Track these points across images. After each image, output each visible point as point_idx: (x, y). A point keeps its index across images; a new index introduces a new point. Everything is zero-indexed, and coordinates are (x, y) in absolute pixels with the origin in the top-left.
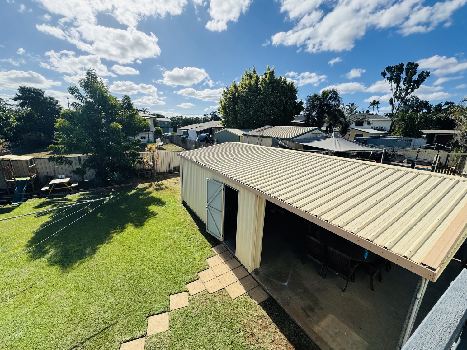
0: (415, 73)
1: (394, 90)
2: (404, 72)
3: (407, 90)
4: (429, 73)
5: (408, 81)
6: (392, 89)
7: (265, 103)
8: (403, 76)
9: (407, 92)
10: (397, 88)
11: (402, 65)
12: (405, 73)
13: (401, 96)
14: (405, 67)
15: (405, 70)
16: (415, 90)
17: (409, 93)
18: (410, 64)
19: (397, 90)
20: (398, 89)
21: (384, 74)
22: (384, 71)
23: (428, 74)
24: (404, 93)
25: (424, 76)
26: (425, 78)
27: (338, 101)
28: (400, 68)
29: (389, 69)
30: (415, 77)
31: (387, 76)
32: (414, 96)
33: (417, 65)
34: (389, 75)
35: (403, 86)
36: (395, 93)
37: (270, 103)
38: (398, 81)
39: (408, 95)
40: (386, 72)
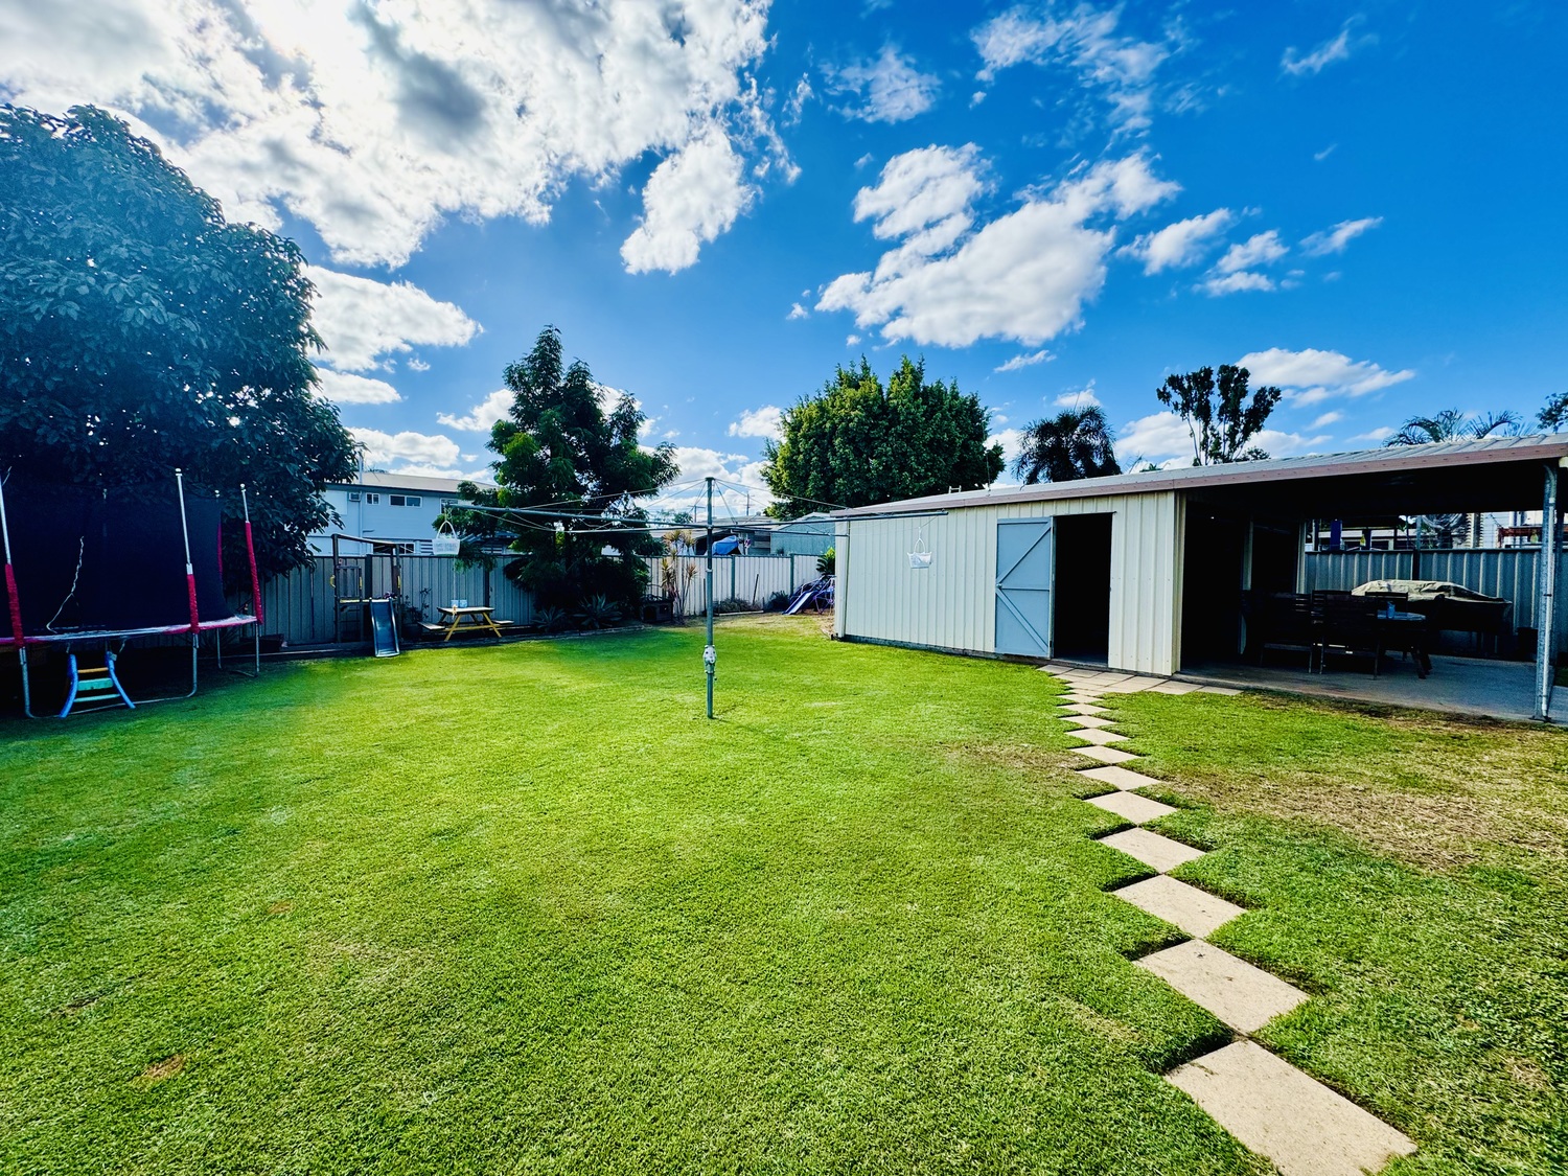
0: (1244, 393)
1: (1200, 437)
2: (1216, 390)
3: (1232, 434)
4: (1278, 393)
5: (1230, 410)
6: (1192, 434)
7: (912, 446)
8: (1216, 400)
9: (1233, 440)
10: (1205, 429)
11: (1208, 372)
12: (1219, 392)
13: (1221, 450)
14: (1214, 378)
15: (1216, 385)
16: (1253, 435)
17: (1240, 443)
18: (1224, 369)
19: (1206, 437)
20: (1209, 432)
21: (1163, 396)
22: (1165, 388)
23: (1276, 393)
24: (1228, 443)
25: (1266, 400)
26: (1271, 403)
27: (1105, 436)
28: (1202, 380)
29: (1174, 381)
30: (1247, 403)
31: (1173, 400)
32: (1256, 451)
33: (1245, 373)
34: (1177, 398)
35: (1222, 428)
36: (1204, 445)
37: (924, 445)
38: (1204, 413)
39: (1239, 449)
40: (1169, 389)
